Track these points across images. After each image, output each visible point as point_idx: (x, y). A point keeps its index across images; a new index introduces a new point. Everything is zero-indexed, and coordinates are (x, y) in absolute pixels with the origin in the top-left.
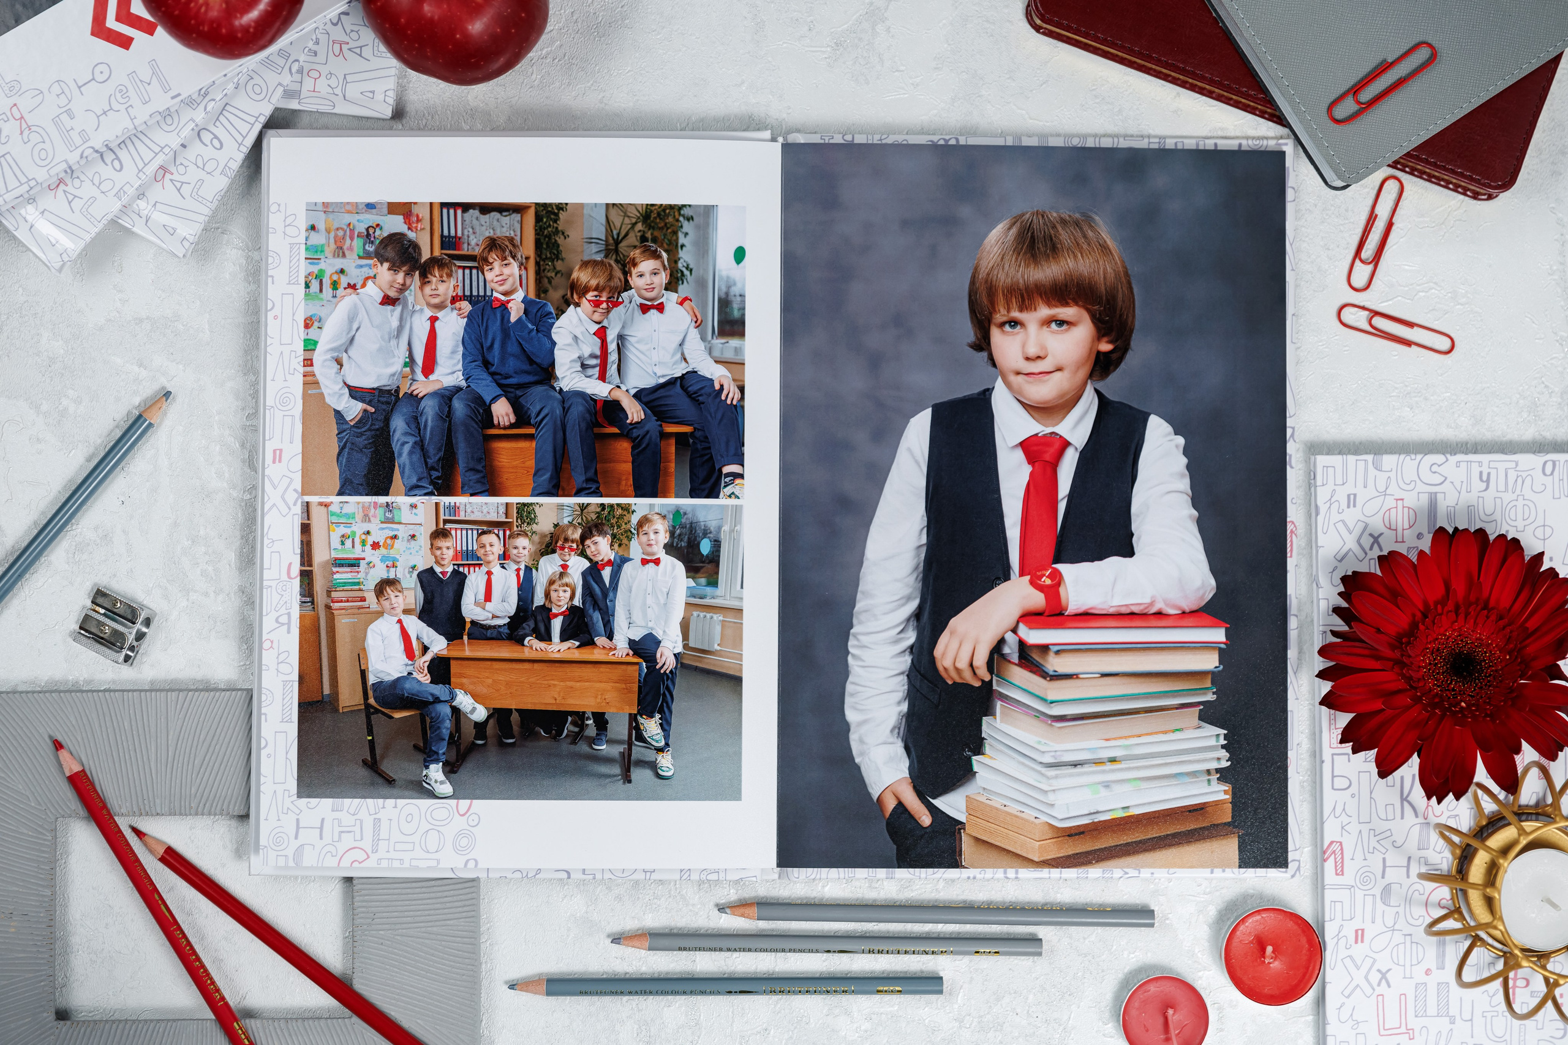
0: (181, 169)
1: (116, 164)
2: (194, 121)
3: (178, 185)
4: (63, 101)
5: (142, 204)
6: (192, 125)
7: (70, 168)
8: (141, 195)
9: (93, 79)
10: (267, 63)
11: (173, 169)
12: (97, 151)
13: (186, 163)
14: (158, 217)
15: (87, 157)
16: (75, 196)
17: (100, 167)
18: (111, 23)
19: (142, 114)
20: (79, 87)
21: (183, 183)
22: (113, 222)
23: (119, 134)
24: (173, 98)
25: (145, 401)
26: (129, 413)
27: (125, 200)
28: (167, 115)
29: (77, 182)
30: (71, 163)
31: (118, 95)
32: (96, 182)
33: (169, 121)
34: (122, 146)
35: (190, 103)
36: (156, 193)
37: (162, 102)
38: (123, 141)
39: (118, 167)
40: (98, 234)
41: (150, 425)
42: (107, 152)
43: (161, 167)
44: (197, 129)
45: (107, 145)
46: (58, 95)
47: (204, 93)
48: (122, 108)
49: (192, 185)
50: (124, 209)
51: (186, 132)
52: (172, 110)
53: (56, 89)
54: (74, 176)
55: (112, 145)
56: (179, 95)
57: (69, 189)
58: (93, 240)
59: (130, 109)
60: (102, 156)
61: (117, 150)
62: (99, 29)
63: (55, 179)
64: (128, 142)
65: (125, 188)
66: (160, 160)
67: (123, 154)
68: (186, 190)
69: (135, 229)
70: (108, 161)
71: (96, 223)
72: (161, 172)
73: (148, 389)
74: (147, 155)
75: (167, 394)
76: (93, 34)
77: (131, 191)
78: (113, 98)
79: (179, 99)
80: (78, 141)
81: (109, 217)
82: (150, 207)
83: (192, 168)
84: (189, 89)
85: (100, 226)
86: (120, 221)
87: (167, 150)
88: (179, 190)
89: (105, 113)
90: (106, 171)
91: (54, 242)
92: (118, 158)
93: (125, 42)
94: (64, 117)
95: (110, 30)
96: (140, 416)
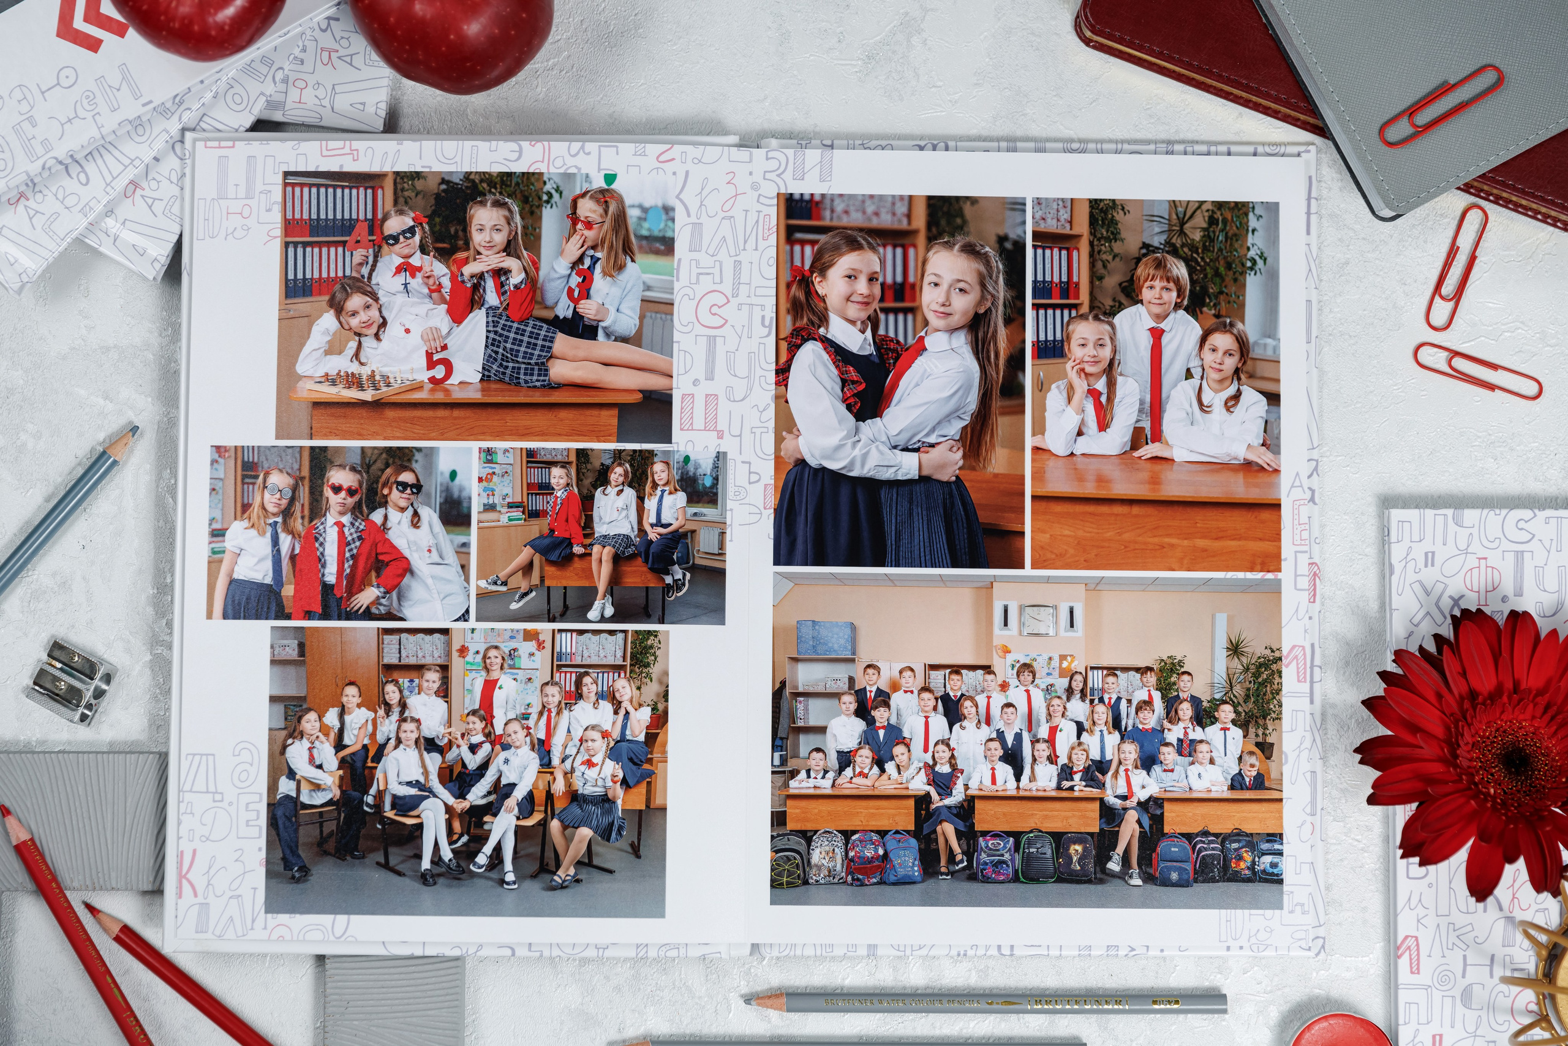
0: (154, 184)
1: (82, 177)
2: (167, 132)
3: (150, 201)
4: (25, 107)
5: (110, 222)
6: (165, 136)
7: (32, 180)
8: (109, 212)
9: (58, 84)
10: (249, 69)
11: (144, 184)
12: (61, 163)
13: (159, 178)
14: (127, 236)
15: (50, 169)
16: (37, 212)
17: (66, 182)
18: (79, 23)
19: (110, 122)
20: (43, 93)
21: (155, 199)
22: (79, 241)
23: (85, 144)
24: (144, 105)
25: (110, 437)
26: (93, 449)
27: (91, 217)
28: (137, 125)
29: (39, 196)
30: (32, 174)
31: (85, 102)
32: (60, 197)
33: (140, 129)
34: (89, 157)
35: (163, 111)
36: (126, 210)
37: (131, 109)
38: (90, 153)
39: (84, 180)
40: (61, 254)
41: (115, 463)
42: (71, 164)
43: (131, 182)
44: (171, 142)
45: (72, 156)
46: (19, 101)
47: (179, 101)
48: (89, 115)
49: (165, 202)
50: (90, 227)
51: (159, 144)
52: (144, 119)
53: (18, 94)
54: (37, 189)
55: (78, 157)
56: (151, 102)
57: (31, 203)
58: (57, 260)
59: (97, 117)
60: (67, 168)
61: (83, 162)
62: (66, 31)
63: (15, 192)
64: (96, 154)
65: (91, 204)
66: (130, 174)
67: (90, 168)
68: (158, 207)
69: (101, 249)
70: (74, 175)
71: (58, 240)
72: (131, 187)
73: (114, 424)
74: (116, 168)
75: (134, 429)
76: (58, 35)
77: (99, 208)
78: (79, 104)
79: (151, 106)
80: (40, 150)
81: (74, 235)
82: (118, 225)
83: (165, 183)
84: (162, 95)
85: (65, 245)
86: (87, 240)
87: (137, 163)
88: (150, 207)
89: (70, 121)
90: (70, 185)
91: (12, 260)
92: (84, 171)
93: (93, 45)
94: (26, 125)
95: (77, 31)
96: (104, 453)
